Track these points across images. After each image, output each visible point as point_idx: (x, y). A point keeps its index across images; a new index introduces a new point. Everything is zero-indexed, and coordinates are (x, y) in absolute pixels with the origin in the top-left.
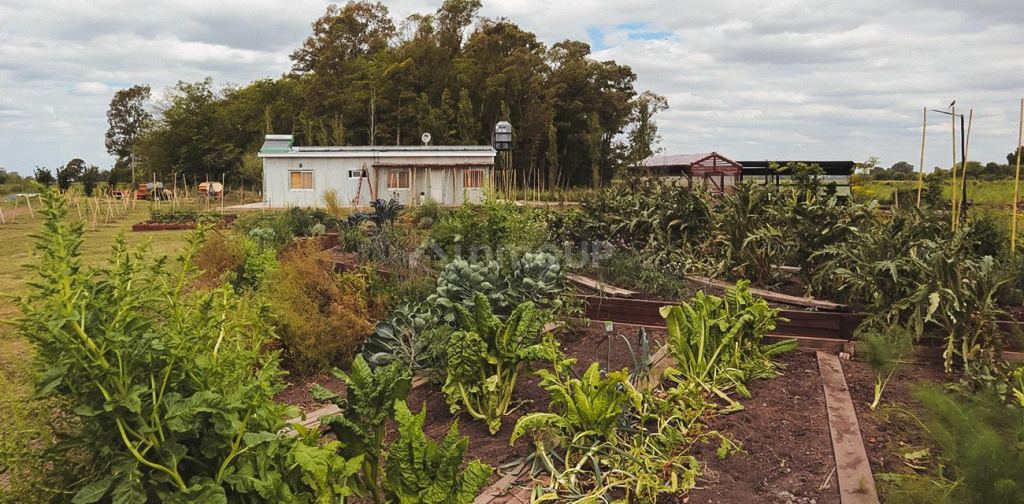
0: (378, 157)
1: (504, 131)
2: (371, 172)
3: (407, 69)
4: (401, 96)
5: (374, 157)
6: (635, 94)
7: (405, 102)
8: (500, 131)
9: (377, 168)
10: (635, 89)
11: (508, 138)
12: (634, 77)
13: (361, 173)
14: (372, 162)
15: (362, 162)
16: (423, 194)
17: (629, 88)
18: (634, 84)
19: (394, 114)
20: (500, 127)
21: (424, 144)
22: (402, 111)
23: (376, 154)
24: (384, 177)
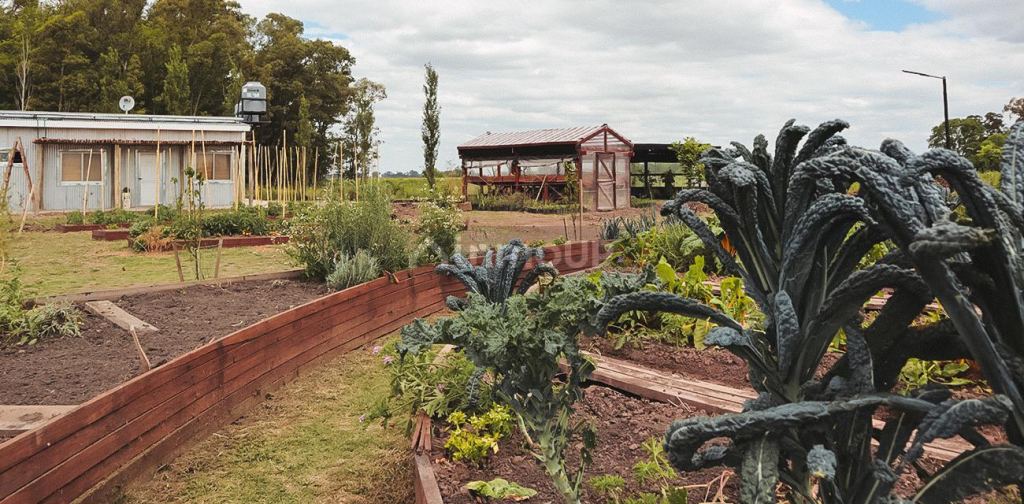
0: (45, 129)
1: (257, 95)
2: (31, 155)
3: (76, 25)
4: (66, 61)
5: (37, 129)
6: (353, 80)
7: (71, 69)
8: (249, 95)
9: (44, 145)
10: (353, 75)
11: (261, 107)
12: (352, 61)
13: (11, 156)
14: (34, 136)
15: (13, 136)
16: (125, 190)
17: (347, 73)
18: (352, 68)
19: (54, 84)
20: (249, 90)
21: (124, 112)
22: (67, 82)
23: (41, 124)
24: (56, 160)
